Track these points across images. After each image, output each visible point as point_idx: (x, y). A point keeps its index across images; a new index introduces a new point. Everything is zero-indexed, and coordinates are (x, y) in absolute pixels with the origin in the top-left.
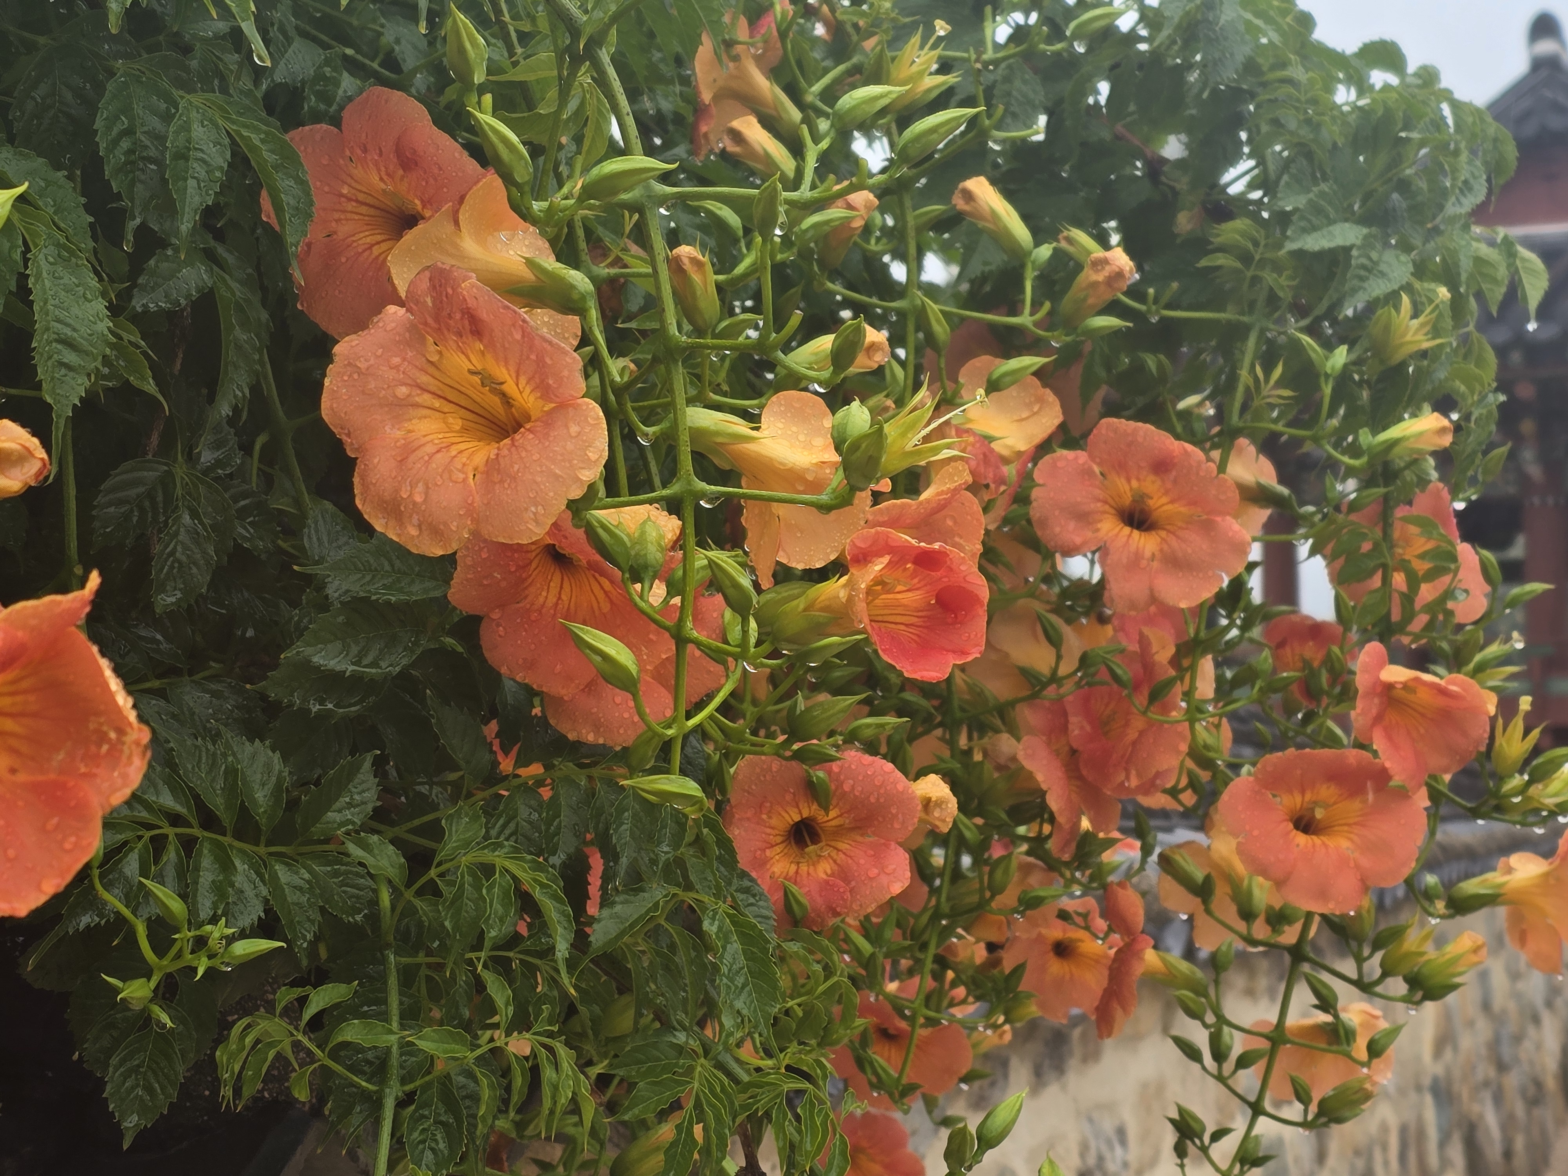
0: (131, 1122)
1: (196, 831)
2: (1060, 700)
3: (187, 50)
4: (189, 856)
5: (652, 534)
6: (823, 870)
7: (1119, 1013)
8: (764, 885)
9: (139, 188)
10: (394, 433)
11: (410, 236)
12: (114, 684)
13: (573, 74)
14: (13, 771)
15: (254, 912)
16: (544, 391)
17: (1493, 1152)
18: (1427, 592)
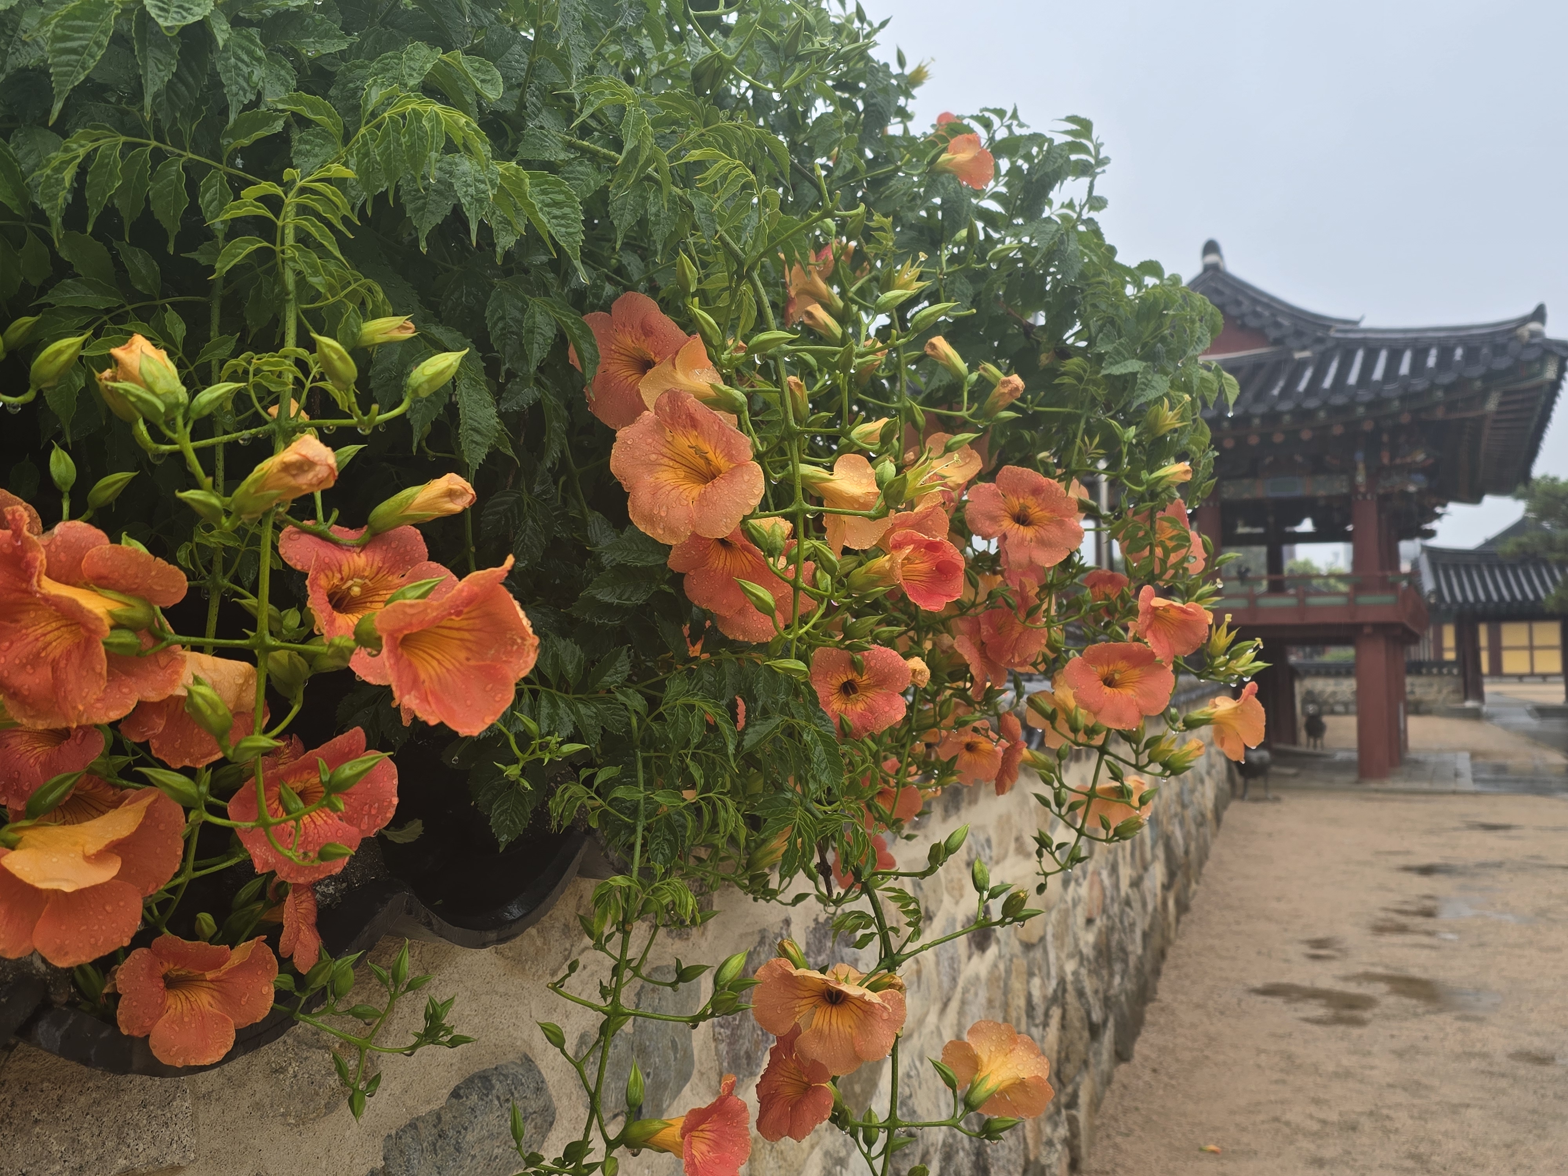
0: (504, 838)
1: (537, 687)
2: (977, 616)
3: (527, 271)
4: (535, 699)
5: (778, 531)
6: (860, 707)
7: (1008, 782)
8: (829, 714)
9: (508, 348)
10: (648, 479)
11: (650, 372)
12: (521, 614)
13: (738, 285)
14: (468, 659)
15: (569, 730)
16: (730, 457)
17: (1179, 851)
18: (1173, 558)
